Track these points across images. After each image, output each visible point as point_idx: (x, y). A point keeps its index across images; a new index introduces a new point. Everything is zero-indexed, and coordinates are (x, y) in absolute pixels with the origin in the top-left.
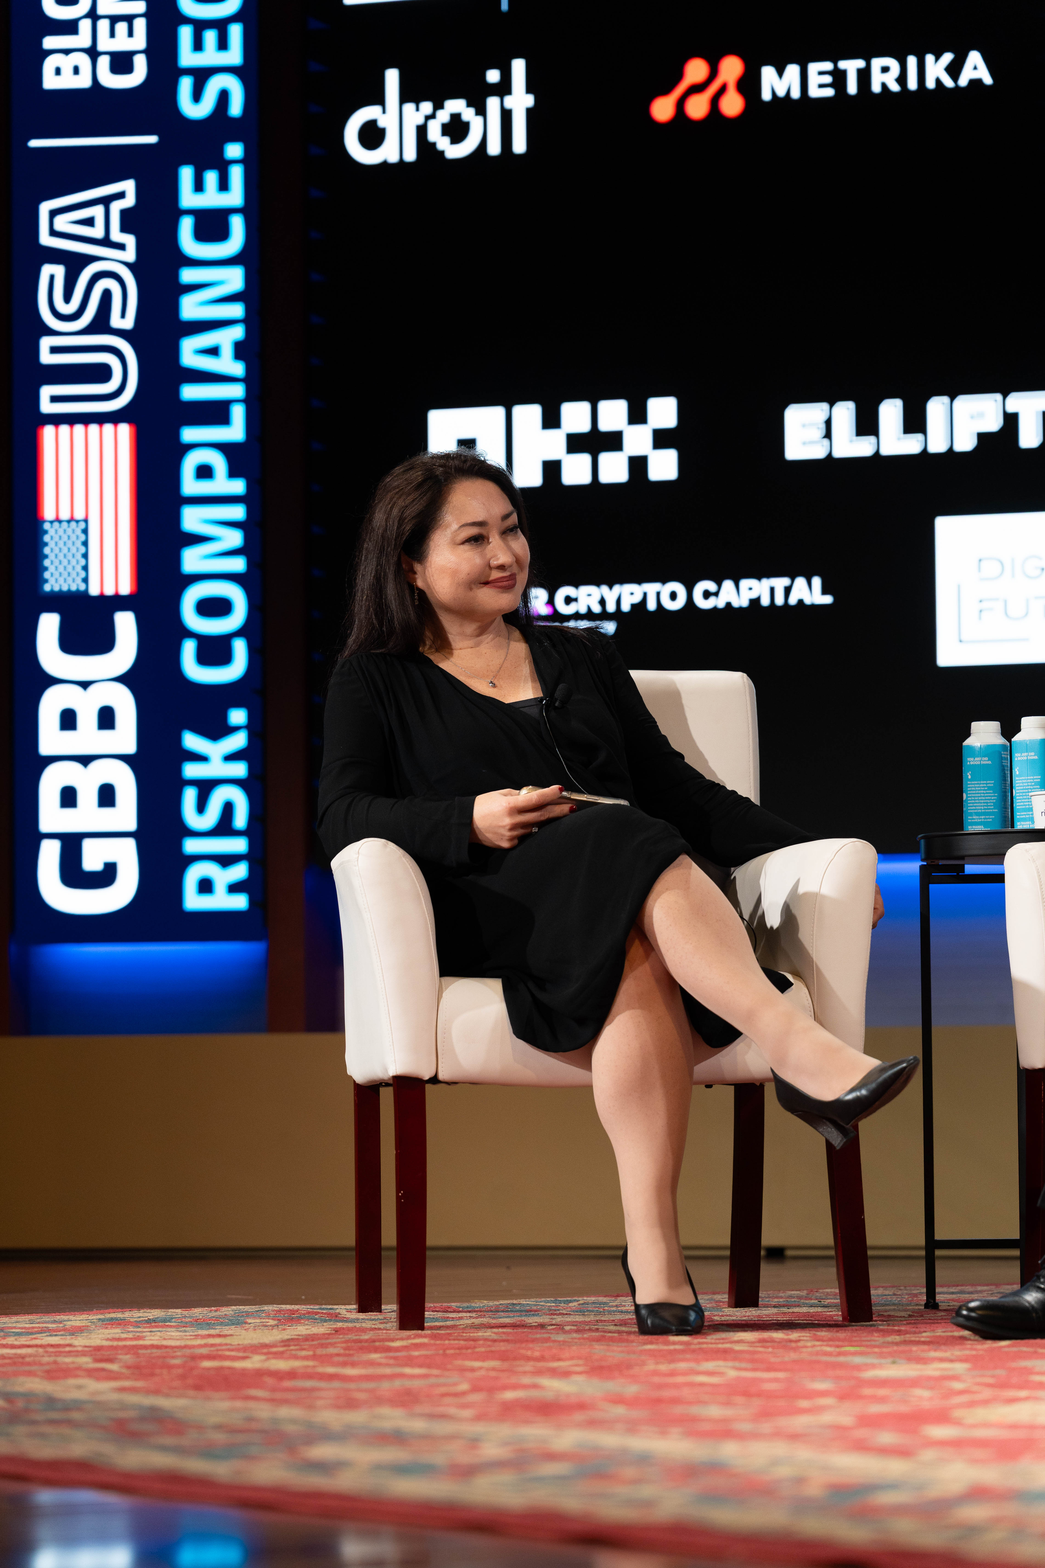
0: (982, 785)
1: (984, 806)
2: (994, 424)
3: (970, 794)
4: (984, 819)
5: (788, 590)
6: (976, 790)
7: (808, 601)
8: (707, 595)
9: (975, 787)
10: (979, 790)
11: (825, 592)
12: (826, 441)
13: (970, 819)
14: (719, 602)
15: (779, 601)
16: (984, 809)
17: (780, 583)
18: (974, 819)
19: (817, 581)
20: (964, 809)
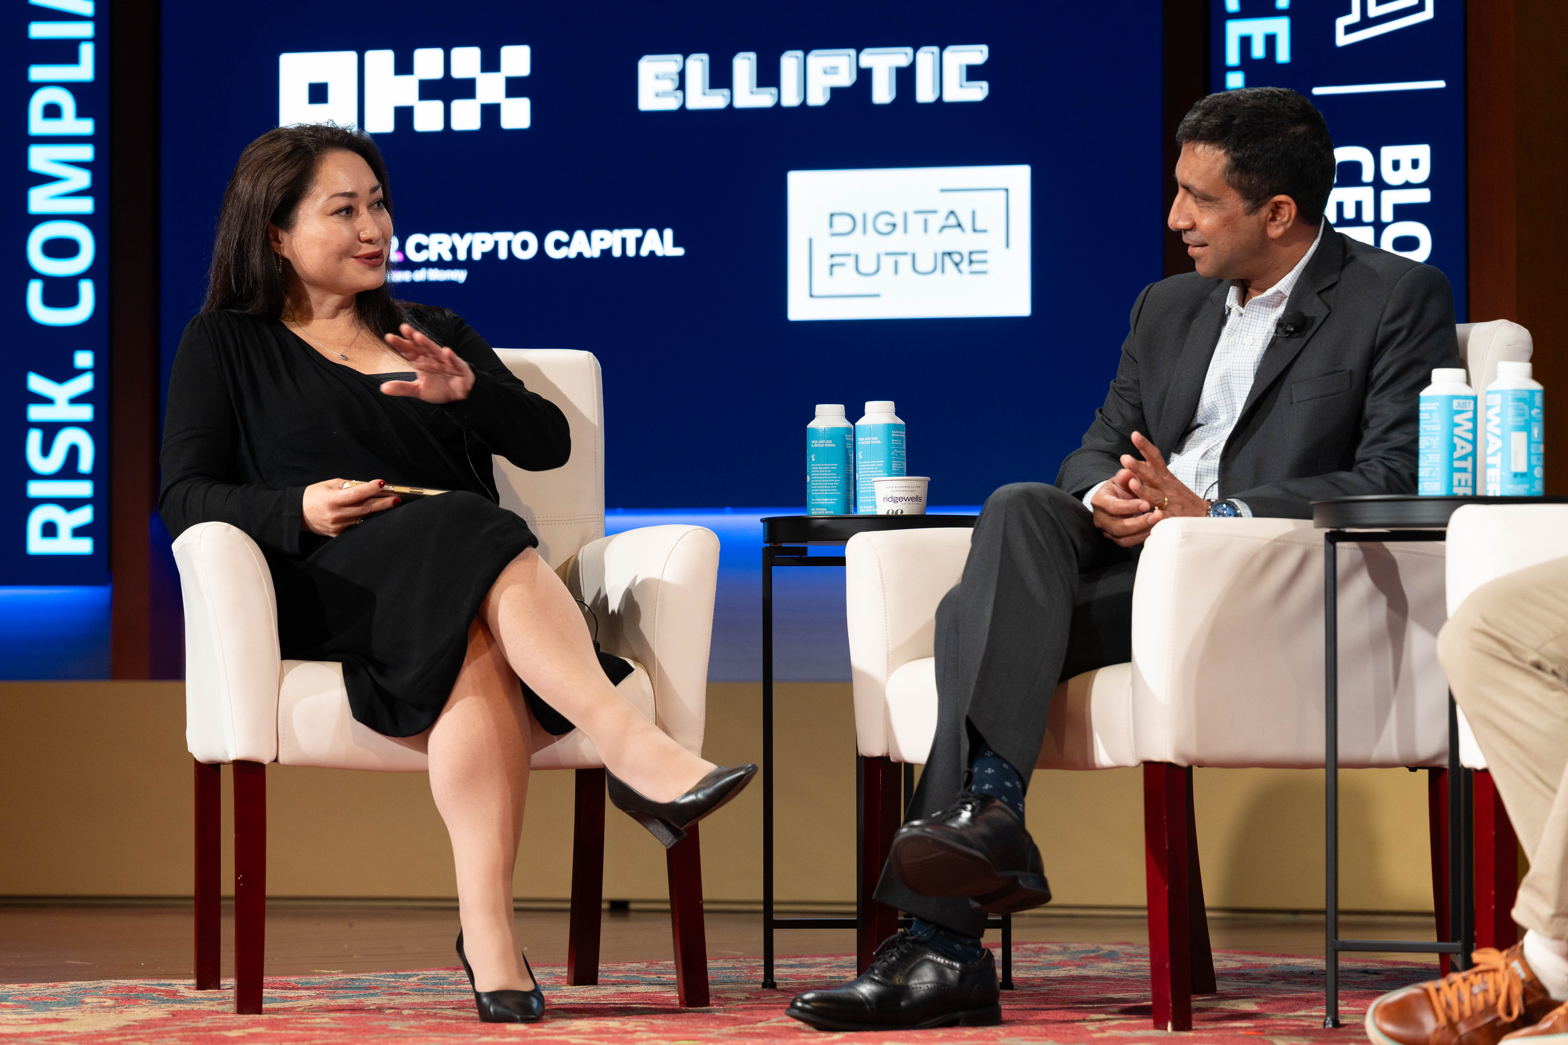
0: (825, 468)
1: (827, 488)
2: (846, 79)
3: (813, 476)
4: (827, 501)
5: (639, 242)
6: (820, 473)
7: (659, 253)
8: (558, 245)
9: (819, 470)
10: (822, 473)
11: (676, 244)
12: (679, 94)
13: (814, 501)
14: (571, 253)
15: (631, 252)
16: (827, 492)
17: (632, 234)
18: (818, 501)
19: (668, 233)
20: (808, 491)
